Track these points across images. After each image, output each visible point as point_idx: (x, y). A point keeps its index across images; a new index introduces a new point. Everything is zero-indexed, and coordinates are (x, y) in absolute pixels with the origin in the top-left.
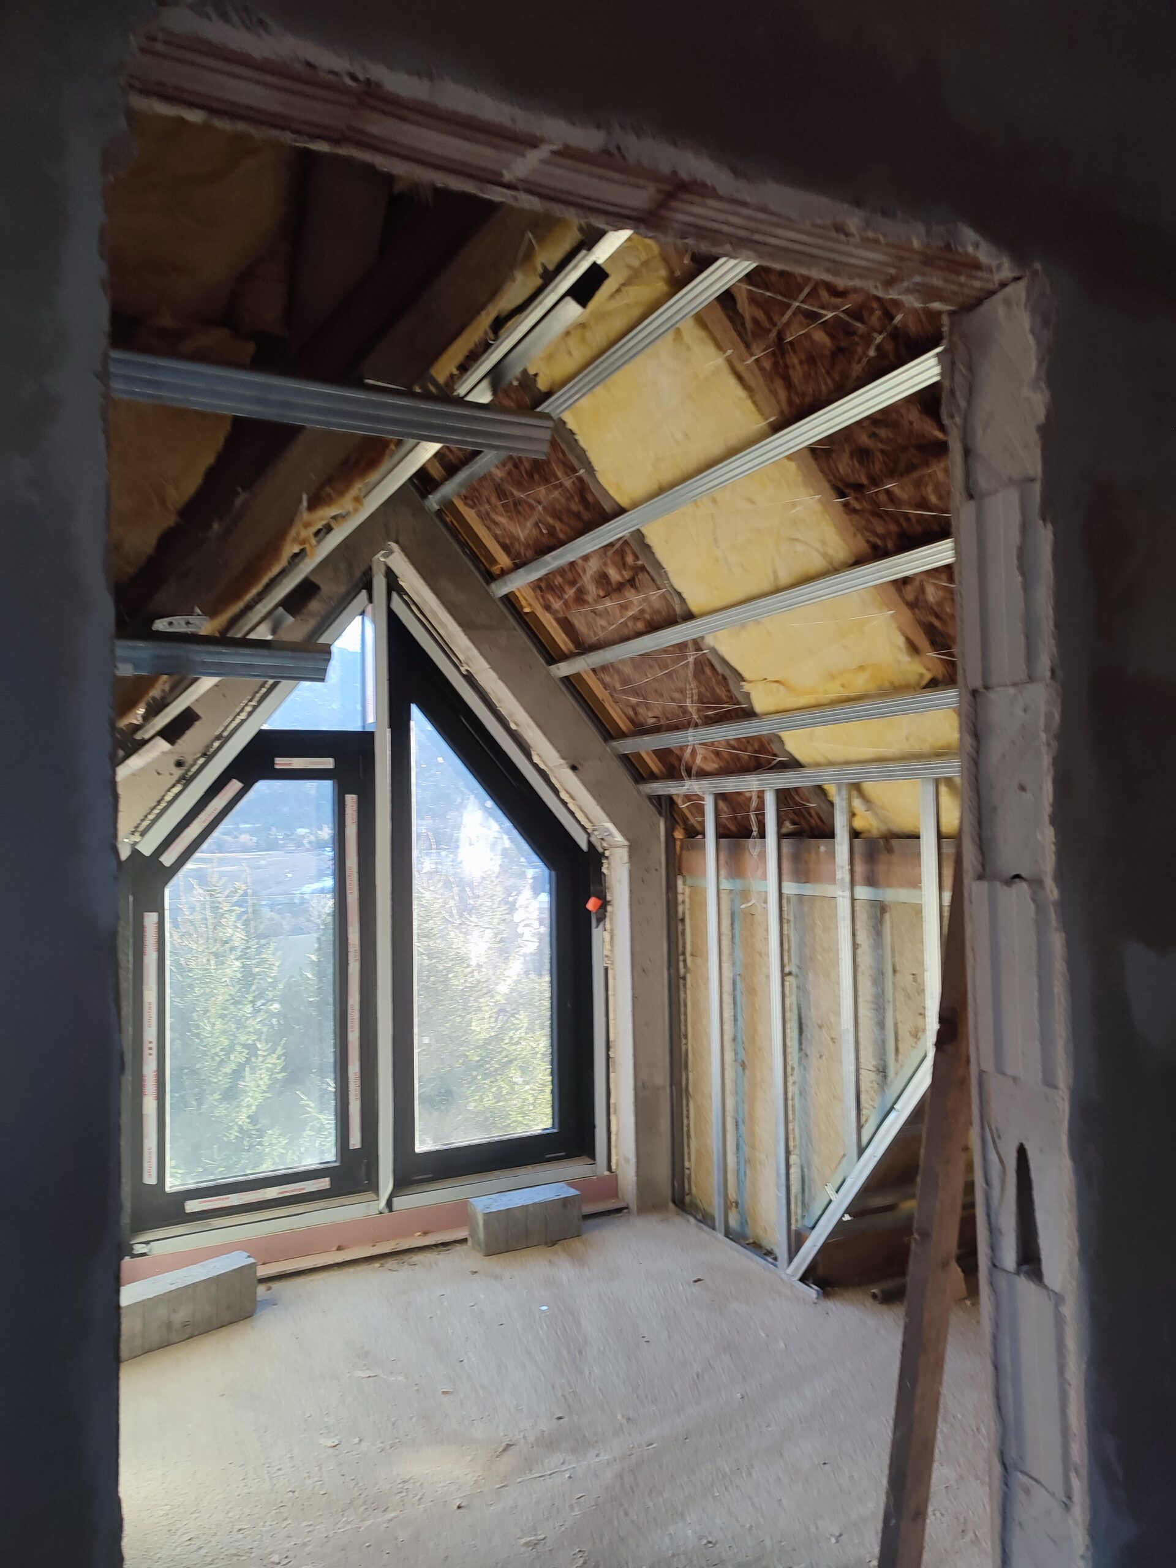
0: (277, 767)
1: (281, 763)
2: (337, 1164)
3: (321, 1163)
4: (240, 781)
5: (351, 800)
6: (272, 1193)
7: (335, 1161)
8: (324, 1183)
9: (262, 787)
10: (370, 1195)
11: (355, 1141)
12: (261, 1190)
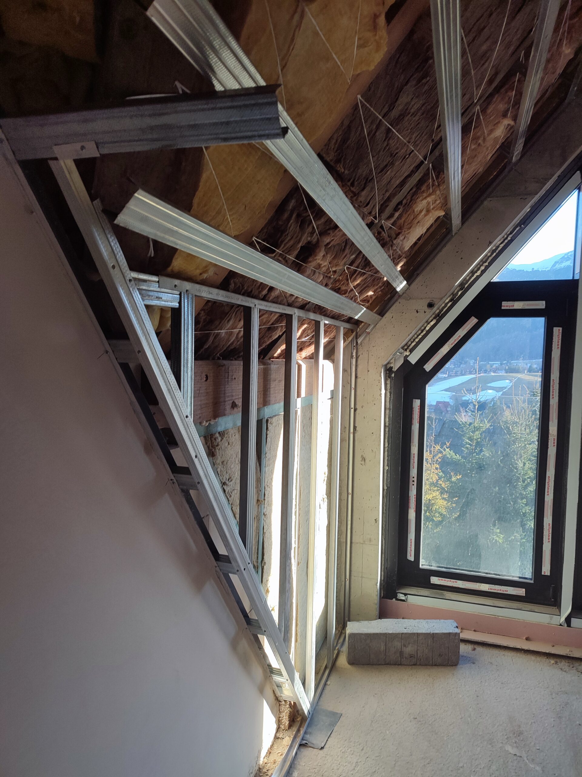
0: (503, 308)
1: (506, 305)
2: (532, 582)
3: (520, 578)
4: (476, 317)
5: (557, 332)
6: (485, 587)
7: (531, 579)
8: (521, 592)
9: (492, 322)
10: (554, 610)
11: (546, 570)
12: (478, 584)
